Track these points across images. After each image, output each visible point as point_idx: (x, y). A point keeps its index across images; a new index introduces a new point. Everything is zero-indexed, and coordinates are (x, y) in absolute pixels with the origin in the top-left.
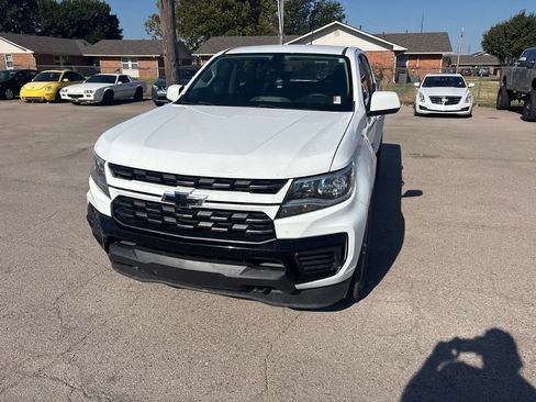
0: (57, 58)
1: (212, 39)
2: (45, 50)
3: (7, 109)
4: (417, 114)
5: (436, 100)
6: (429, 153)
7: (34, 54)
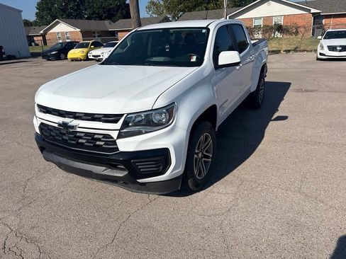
0: (94, 33)
1: (186, 13)
2: (87, 29)
3: (57, 66)
4: (318, 59)
5: (332, 48)
6: (310, 88)
7: (81, 31)
